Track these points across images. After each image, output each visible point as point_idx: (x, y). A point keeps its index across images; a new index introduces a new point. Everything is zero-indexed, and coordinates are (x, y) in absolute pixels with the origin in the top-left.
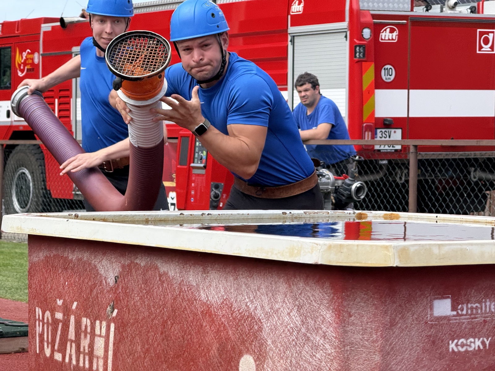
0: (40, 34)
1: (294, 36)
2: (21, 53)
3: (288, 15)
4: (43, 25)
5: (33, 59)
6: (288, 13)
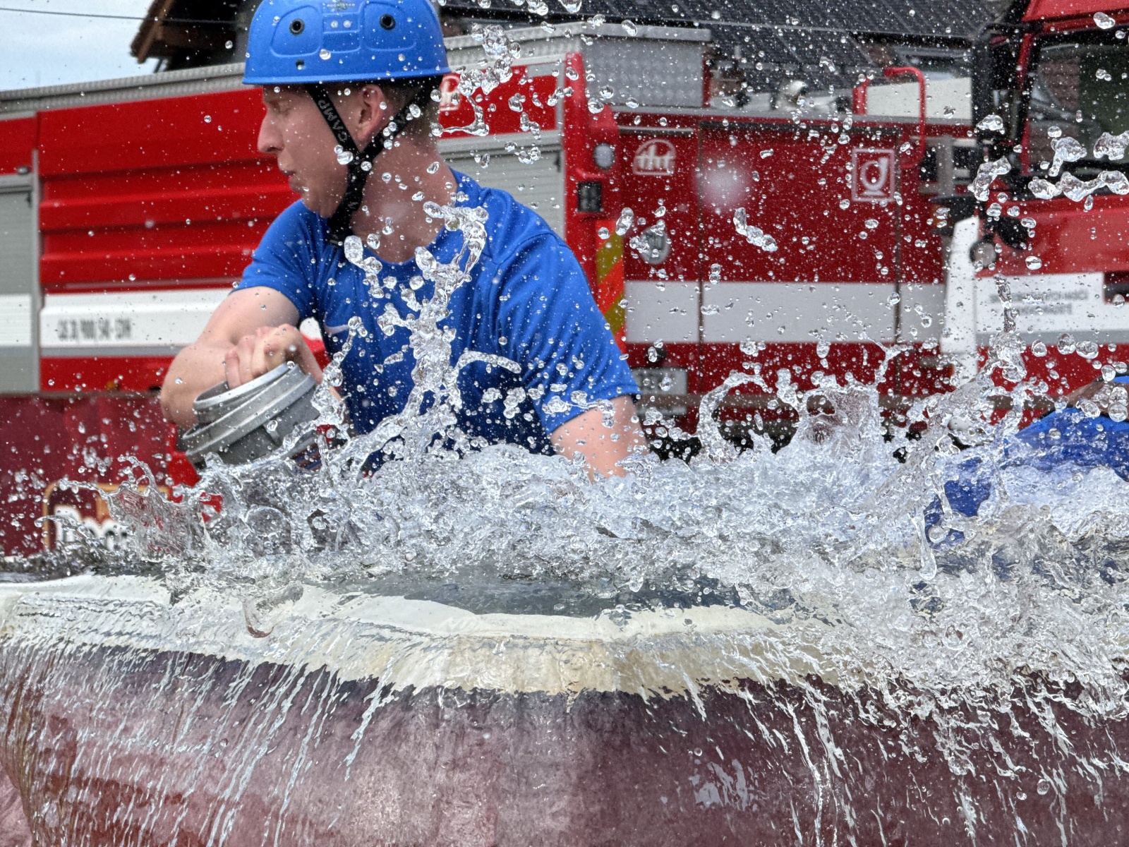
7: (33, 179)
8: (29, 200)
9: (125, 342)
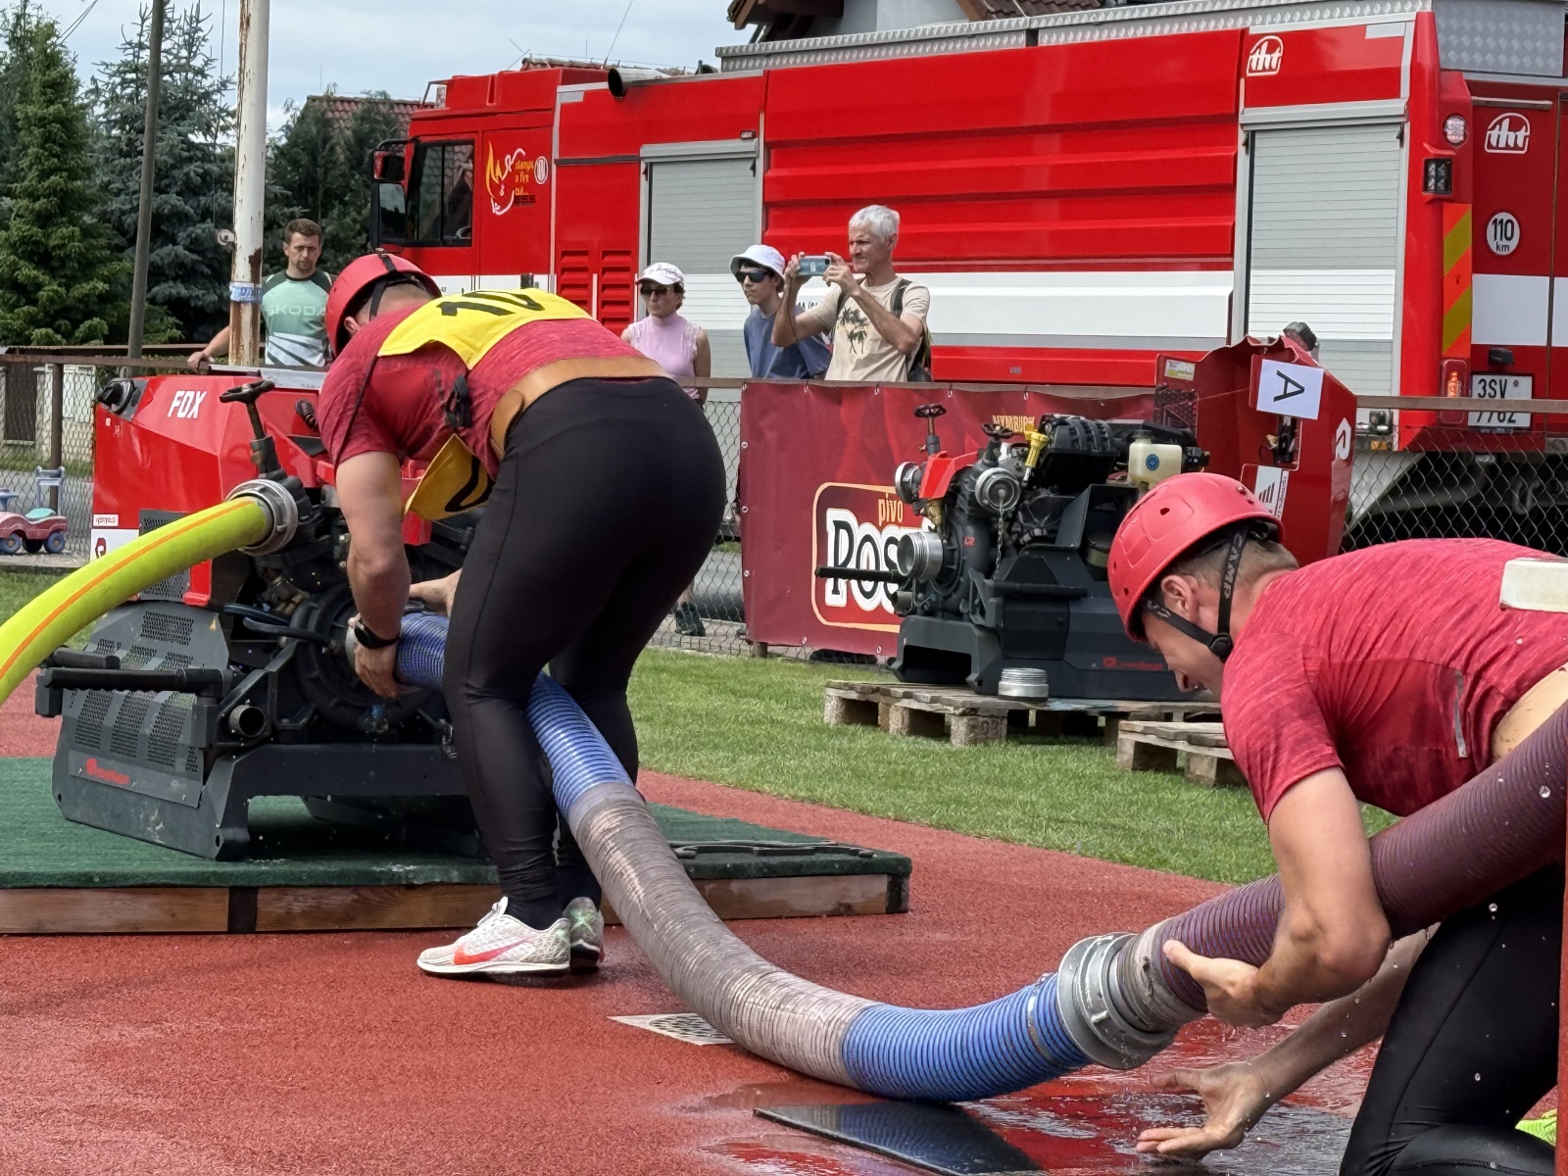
0: (553, 109)
1: (1253, 133)
2: (499, 158)
3: (1239, 77)
4: (560, 89)
5: (532, 173)
6: (1240, 73)
7: (758, 145)
8: (753, 168)
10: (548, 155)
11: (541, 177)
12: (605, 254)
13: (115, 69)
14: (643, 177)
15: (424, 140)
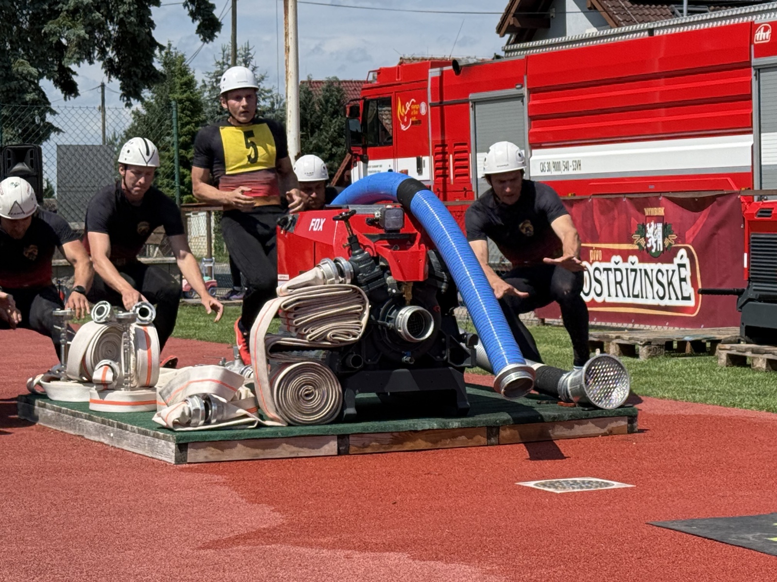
0: (427, 80)
1: (759, 69)
2: (403, 104)
3: (751, 44)
4: (430, 70)
5: (419, 110)
6: (751, 42)
7: (525, 91)
8: (523, 101)
9: (578, 172)
10: (426, 102)
11: (423, 112)
12: (455, 145)
13: (212, 75)
14: (471, 109)
15: (368, 98)
